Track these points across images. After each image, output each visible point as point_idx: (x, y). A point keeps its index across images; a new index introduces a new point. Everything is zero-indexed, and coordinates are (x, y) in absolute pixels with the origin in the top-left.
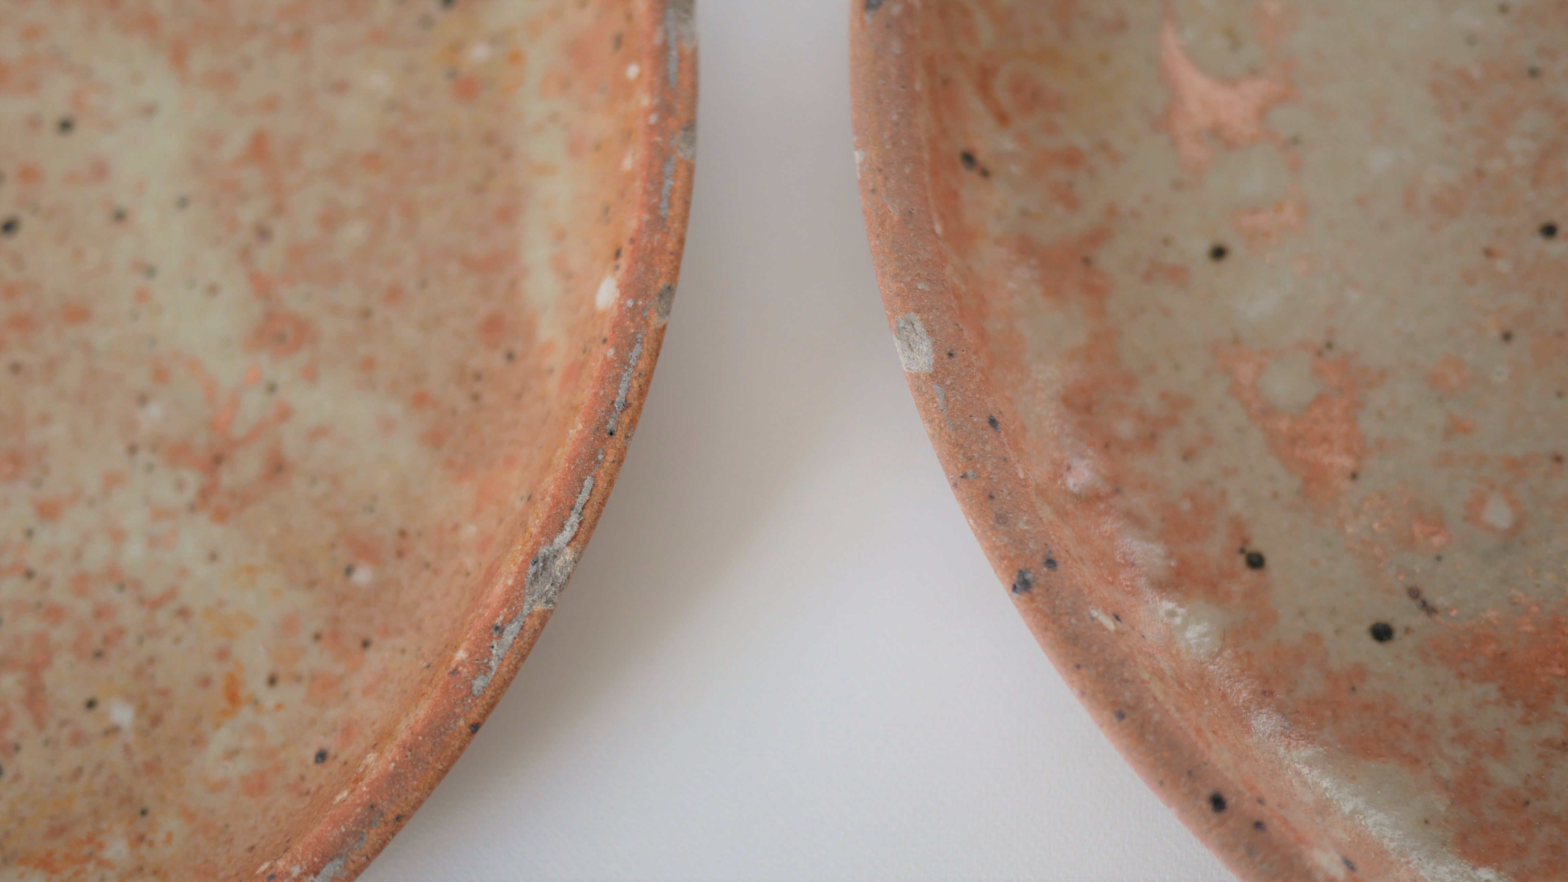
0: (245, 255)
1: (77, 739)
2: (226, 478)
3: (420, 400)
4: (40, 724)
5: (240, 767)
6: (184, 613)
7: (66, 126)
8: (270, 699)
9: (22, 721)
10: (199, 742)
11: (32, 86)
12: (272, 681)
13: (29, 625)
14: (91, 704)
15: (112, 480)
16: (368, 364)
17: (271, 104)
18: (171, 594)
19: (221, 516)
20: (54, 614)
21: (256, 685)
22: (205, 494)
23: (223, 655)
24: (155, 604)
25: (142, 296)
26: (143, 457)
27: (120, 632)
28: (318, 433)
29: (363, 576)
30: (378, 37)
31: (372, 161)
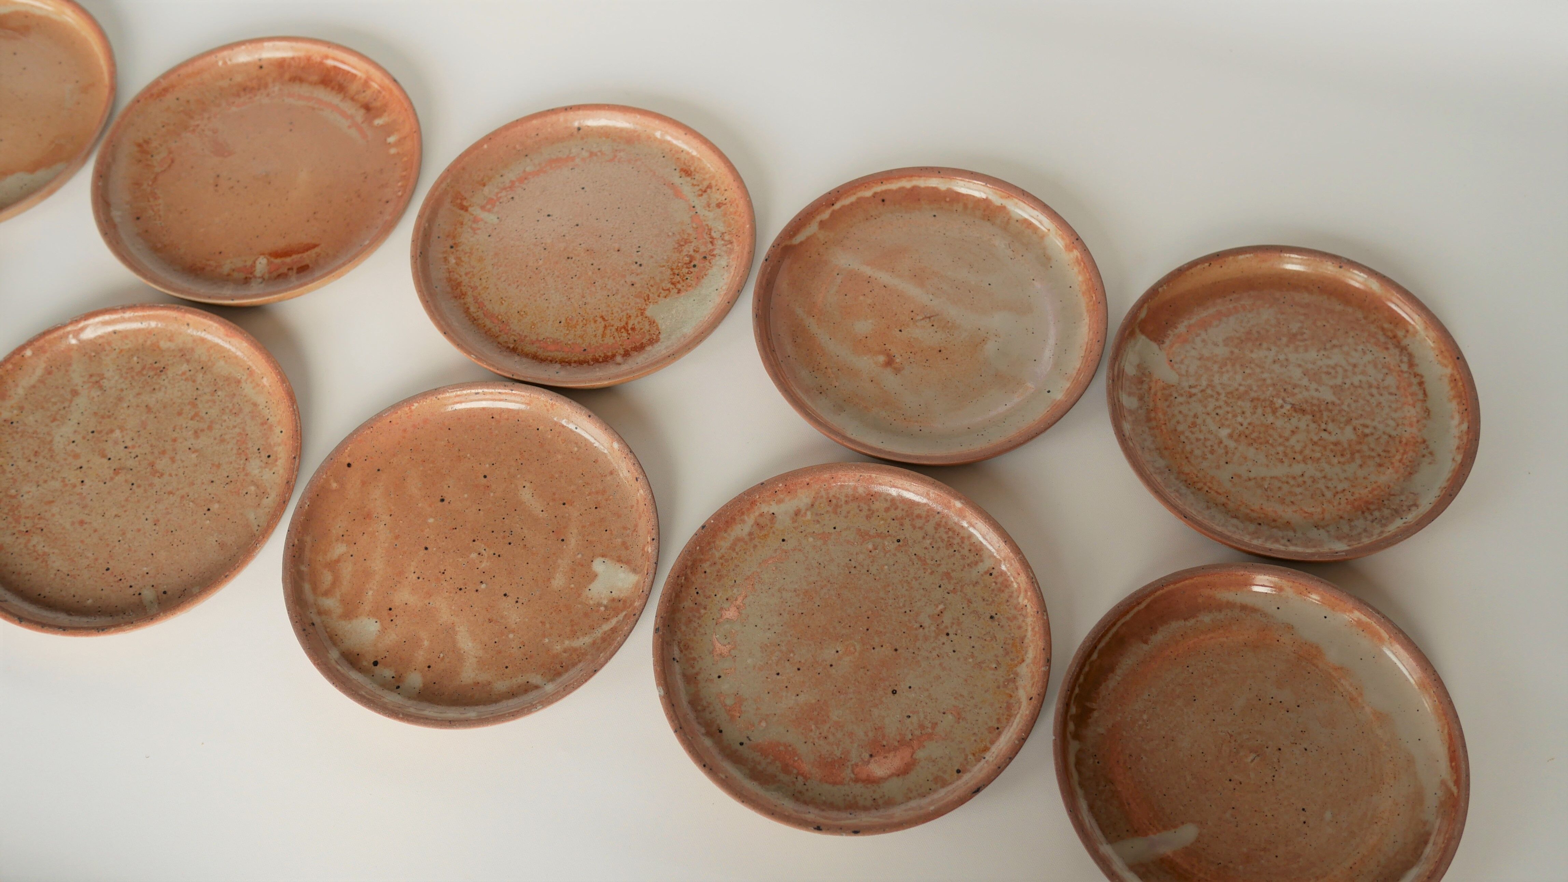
0: (69, 407)
1: (143, 360)
2: (98, 379)
3: (67, 371)
4: (146, 365)
5: (127, 341)
6: (118, 366)
7: (73, 442)
8: (117, 348)
9: (148, 366)
10: (130, 349)
11: (72, 451)
12: (115, 350)
13: (136, 378)
14: (138, 363)
15: (111, 388)
16: (69, 381)
17: (47, 425)
18: (117, 369)
19: (103, 375)
20: (133, 377)
21: (117, 351)
22: (102, 379)
23: (118, 357)
24: (120, 369)
25: (86, 410)
26: (105, 389)
27: (127, 369)
28: (82, 377)
29: (93, 354)
30: (25, 425)
31: (43, 408)
